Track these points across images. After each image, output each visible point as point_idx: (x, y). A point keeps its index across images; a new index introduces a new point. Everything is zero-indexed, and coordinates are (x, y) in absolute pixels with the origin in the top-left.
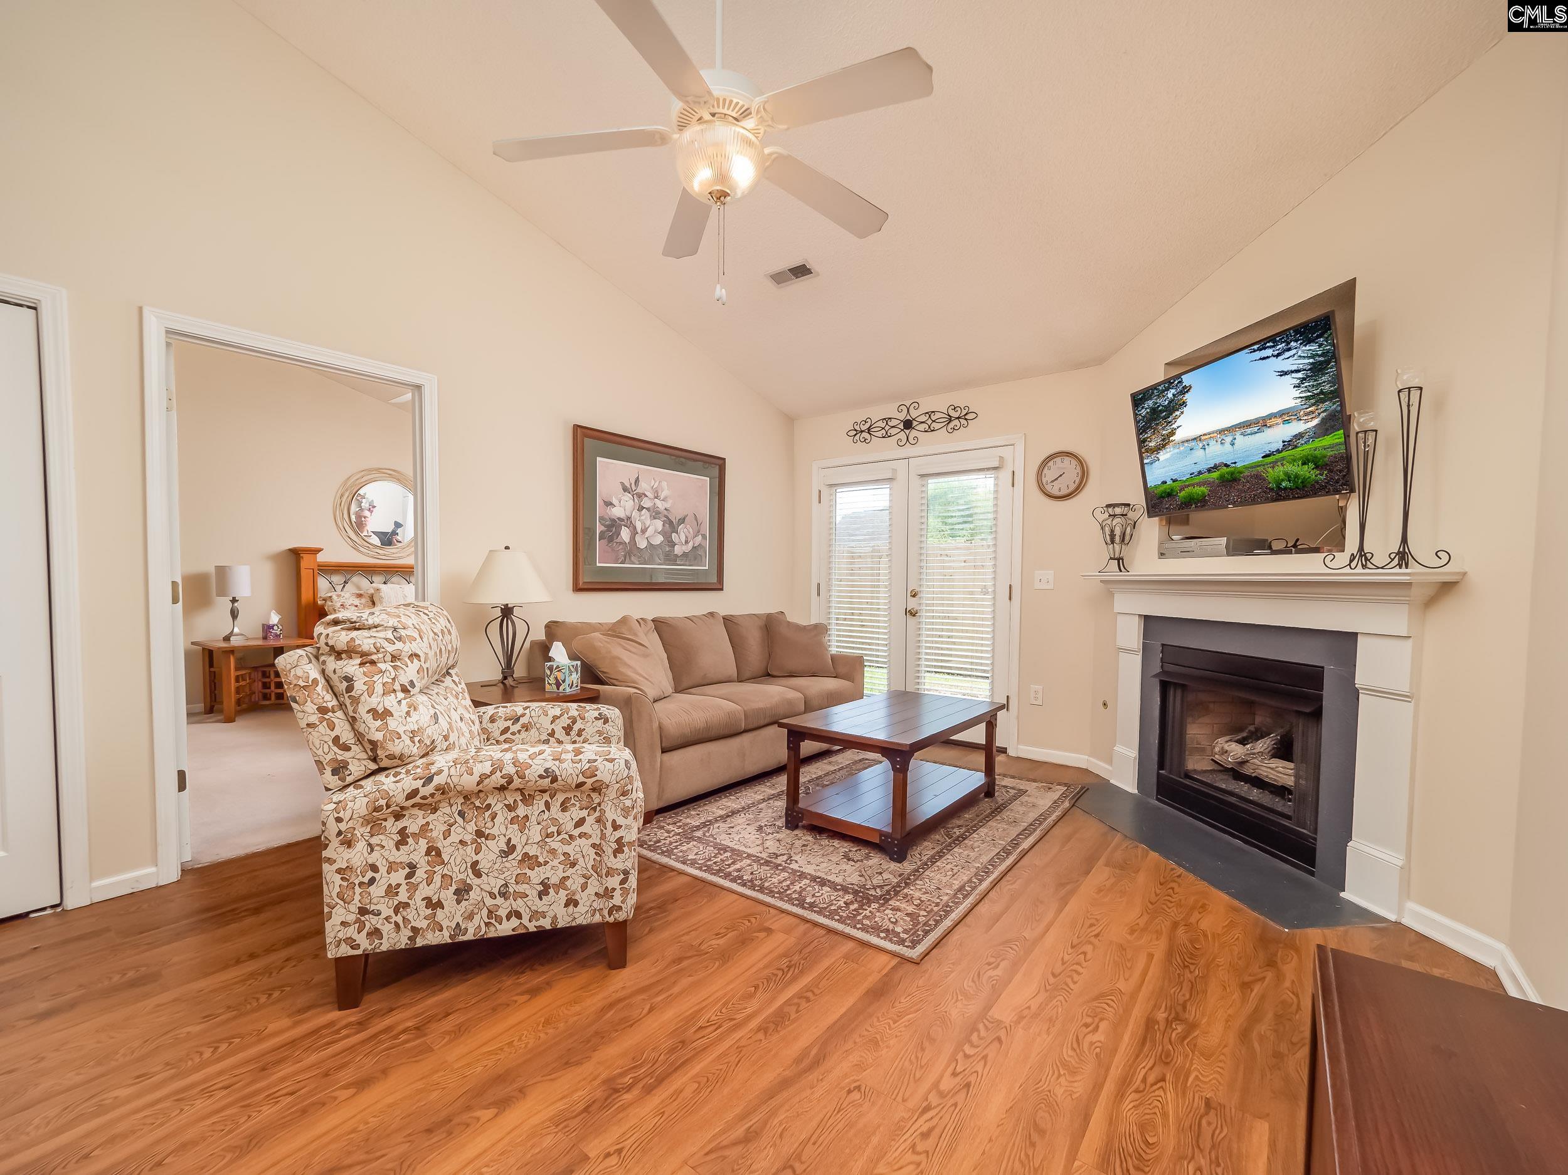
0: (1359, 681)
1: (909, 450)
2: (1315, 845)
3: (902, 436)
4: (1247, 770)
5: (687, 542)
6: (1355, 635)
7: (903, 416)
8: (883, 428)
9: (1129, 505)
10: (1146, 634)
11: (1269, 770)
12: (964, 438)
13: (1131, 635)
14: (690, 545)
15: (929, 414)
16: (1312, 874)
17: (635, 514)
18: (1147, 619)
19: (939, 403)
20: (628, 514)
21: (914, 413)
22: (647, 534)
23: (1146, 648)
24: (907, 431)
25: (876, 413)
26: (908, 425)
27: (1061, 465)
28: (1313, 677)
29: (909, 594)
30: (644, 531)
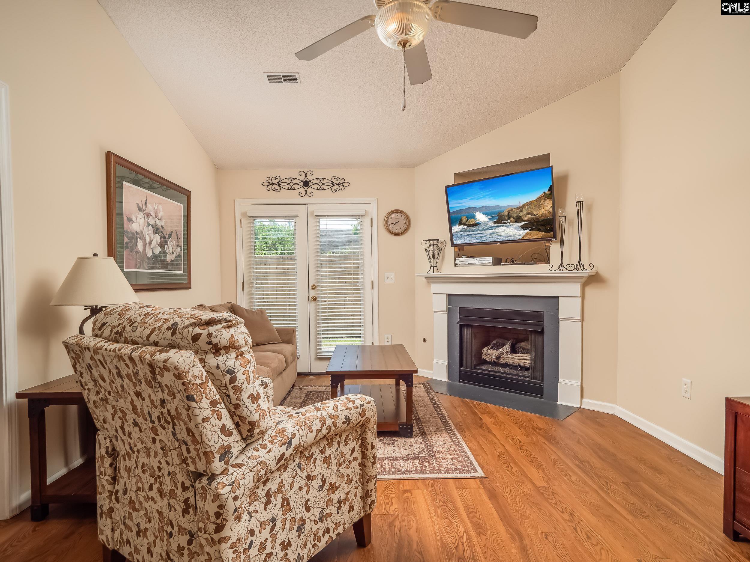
0: (560, 316)
1: (306, 200)
2: (543, 386)
3: (302, 190)
4: (501, 361)
5: (173, 253)
6: (558, 297)
7: (302, 178)
8: (289, 184)
9: (438, 240)
10: (449, 303)
11: (510, 359)
12: (341, 196)
13: (442, 304)
14: (174, 255)
15: (321, 179)
16: (542, 398)
17: (145, 229)
18: (449, 295)
19: (328, 175)
20: (141, 229)
21: (310, 178)
22: (152, 246)
23: (449, 311)
24: (306, 188)
25: (284, 174)
26: (306, 184)
27: (397, 217)
28: (539, 316)
29: (310, 288)
30: (150, 243)
